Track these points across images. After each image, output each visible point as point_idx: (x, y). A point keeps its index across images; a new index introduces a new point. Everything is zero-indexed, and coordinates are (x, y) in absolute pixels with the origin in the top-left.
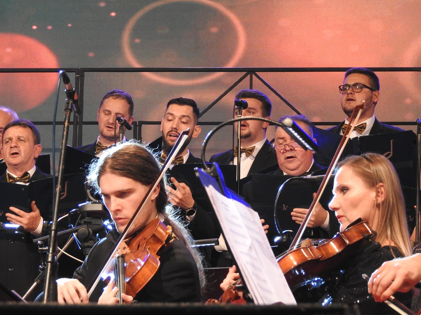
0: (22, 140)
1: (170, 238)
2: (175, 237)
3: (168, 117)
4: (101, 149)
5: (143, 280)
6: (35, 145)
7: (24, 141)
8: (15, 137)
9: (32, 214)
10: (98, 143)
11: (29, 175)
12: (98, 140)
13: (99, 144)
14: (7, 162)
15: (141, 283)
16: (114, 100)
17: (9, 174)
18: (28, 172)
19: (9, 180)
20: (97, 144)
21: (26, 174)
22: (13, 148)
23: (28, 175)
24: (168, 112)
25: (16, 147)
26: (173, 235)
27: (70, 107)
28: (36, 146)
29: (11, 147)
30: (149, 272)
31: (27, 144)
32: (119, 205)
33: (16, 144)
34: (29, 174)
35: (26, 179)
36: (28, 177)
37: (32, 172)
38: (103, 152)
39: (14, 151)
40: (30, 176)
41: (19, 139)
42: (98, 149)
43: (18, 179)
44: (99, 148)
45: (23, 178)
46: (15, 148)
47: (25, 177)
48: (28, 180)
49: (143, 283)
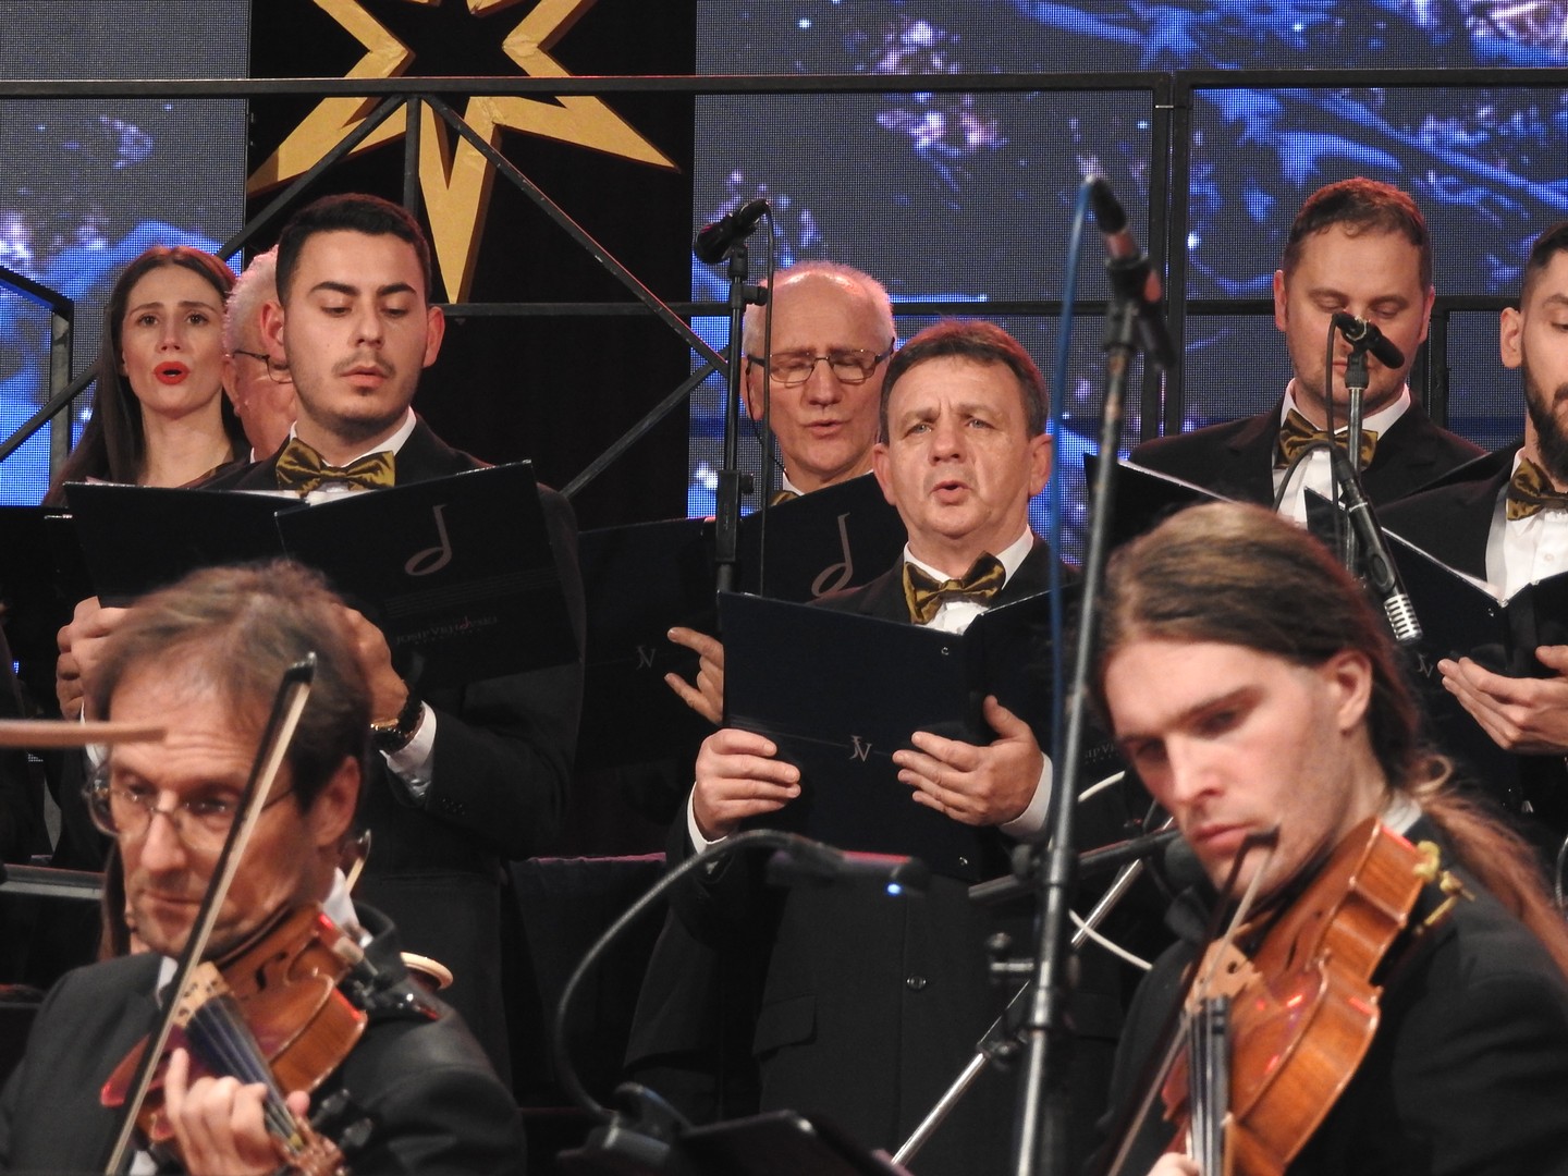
0: (980, 423)
1: (1430, 895)
2: (1456, 892)
3: (1552, 313)
4: (1307, 442)
5: (1306, 1102)
6: (1029, 440)
7: (989, 426)
8: (951, 409)
9: (1002, 750)
10: (1291, 418)
11: (1001, 565)
12: (1289, 404)
13: (1296, 423)
14: (917, 519)
15: (1296, 1117)
16: (1352, 242)
17: (912, 568)
18: (998, 557)
19: (915, 592)
20: (1288, 421)
21: (987, 563)
22: (946, 460)
23: (997, 569)
24: (1554, 292)
25: (956, 456)
26: (1447, 882)
27: (1126, 335)
28: (1036, 441)
29: (937, 459)
30: (1330, 1065)
31: (1002, 440)
32: (1205, 771)
33: (959, 441)
34: (998, 563)
35: (989, 585)
36: (994, 576)
37: (1012, 558)
38: (1314, 457)
39: (949, 473)
40: (1003, 575)
41: (969, 416)
42: (1293, 445)
43: (952, 587)
44: (1295, 438)
45: (976, 583)
46: (952, 464)
47: (984, 579)
48: (995, 590)
49: (1309, 1118)
